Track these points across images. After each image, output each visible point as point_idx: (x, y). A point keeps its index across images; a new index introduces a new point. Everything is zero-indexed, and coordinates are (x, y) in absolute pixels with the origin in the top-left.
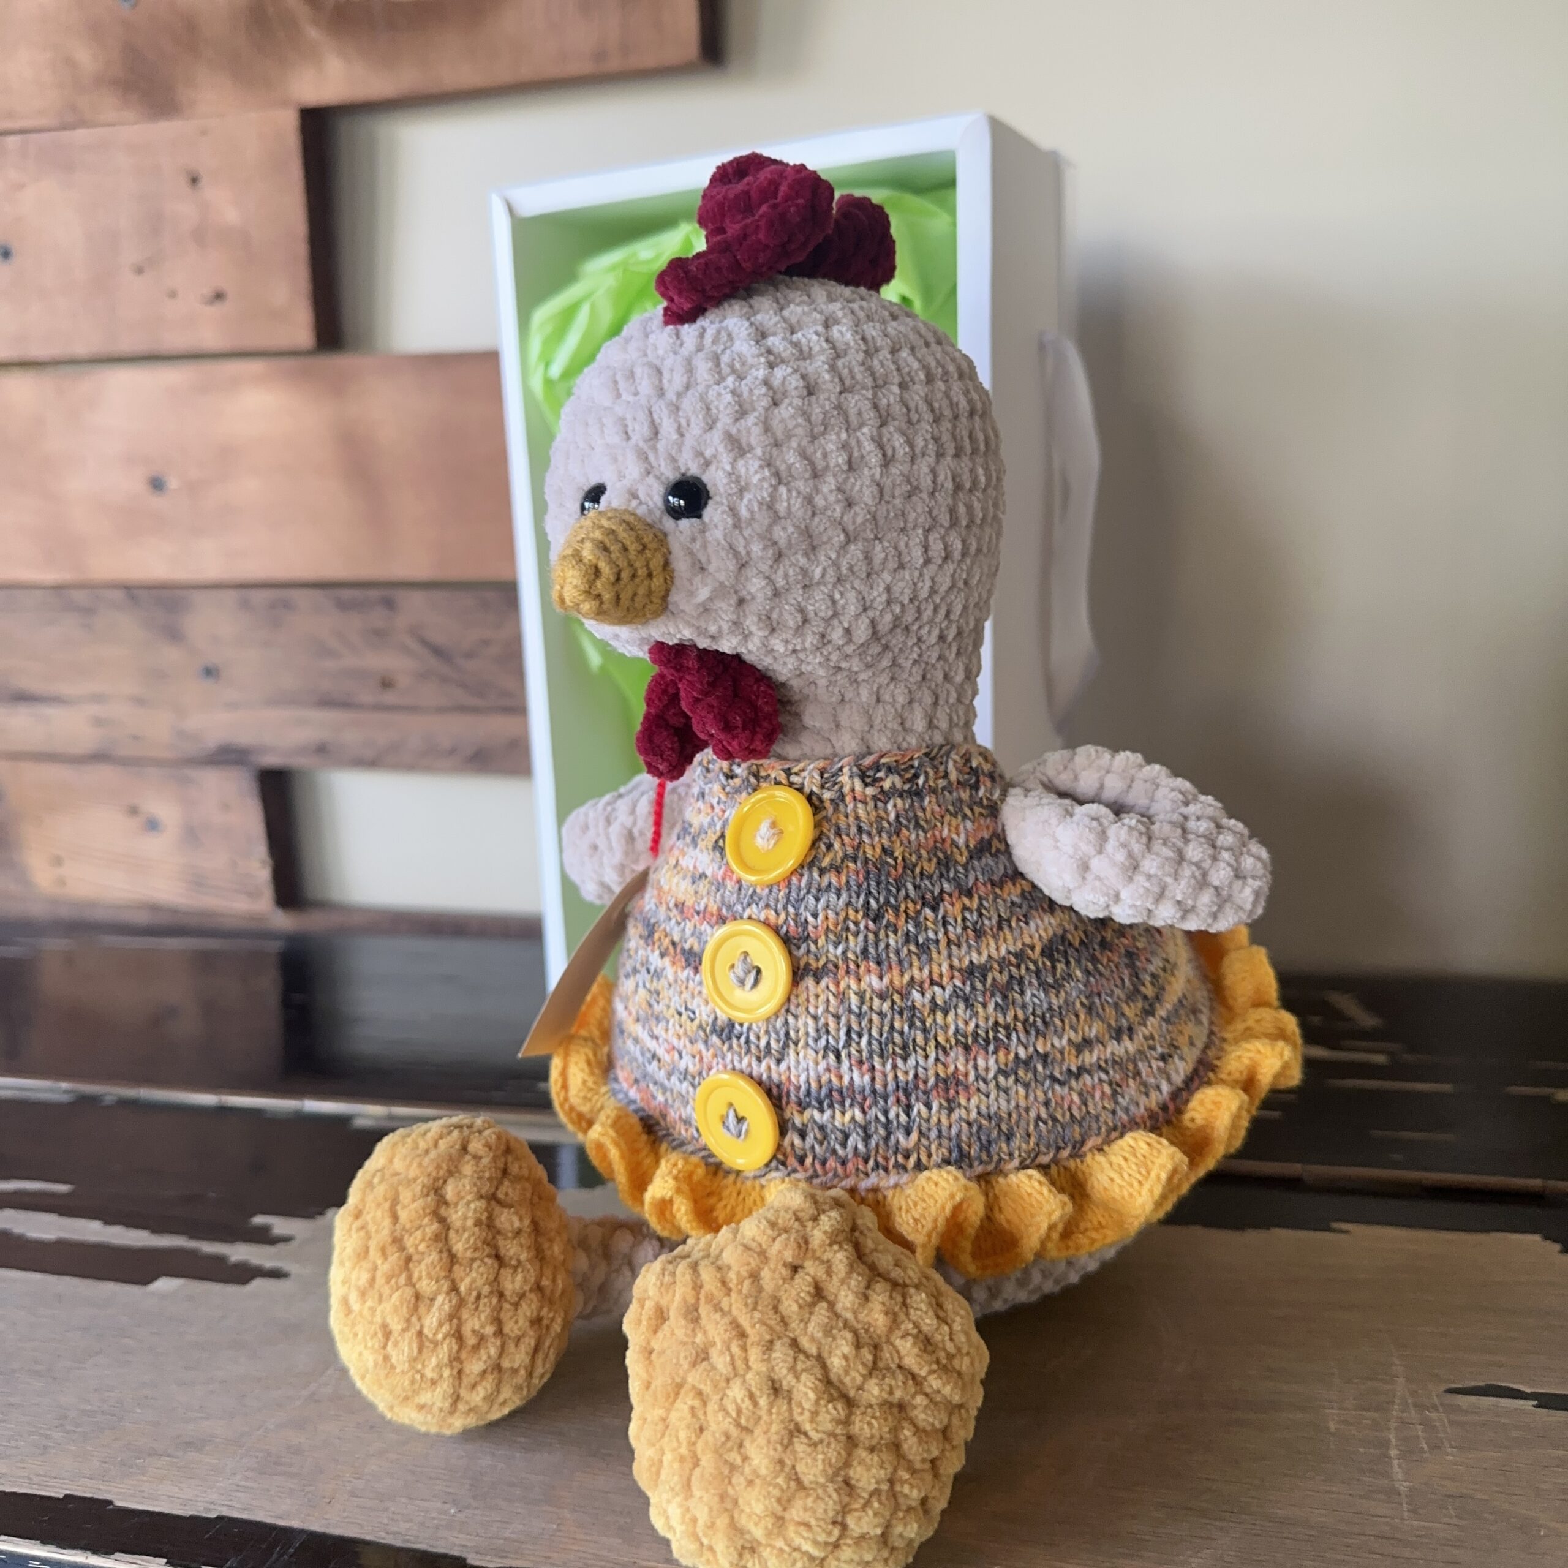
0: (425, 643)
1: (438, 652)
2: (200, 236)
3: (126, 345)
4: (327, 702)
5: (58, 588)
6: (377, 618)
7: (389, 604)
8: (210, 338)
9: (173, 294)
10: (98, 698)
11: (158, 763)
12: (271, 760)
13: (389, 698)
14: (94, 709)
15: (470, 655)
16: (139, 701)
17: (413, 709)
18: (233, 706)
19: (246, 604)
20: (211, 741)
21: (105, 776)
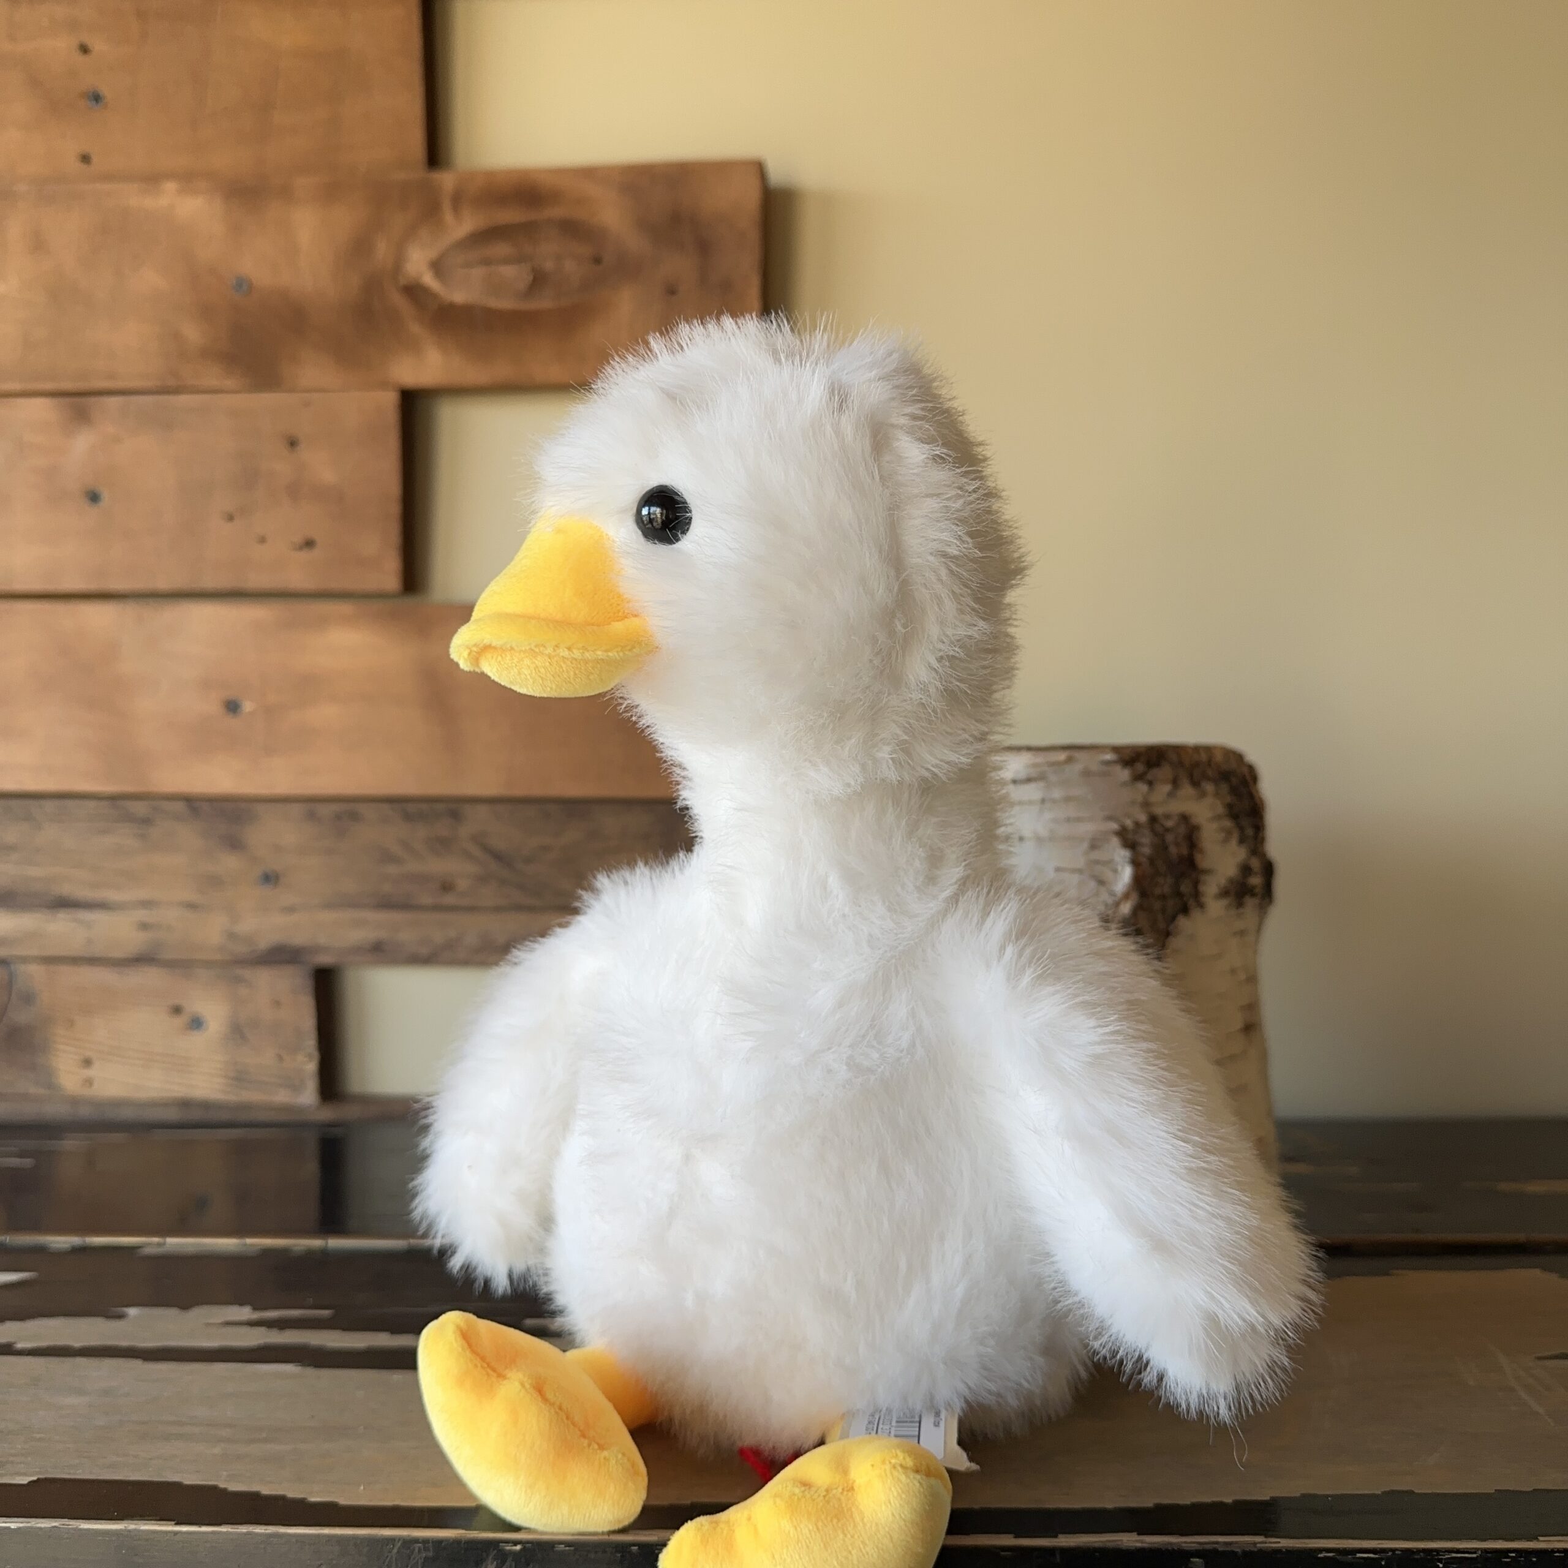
0: (487, 850)
1: (498, 856)
2: (294, 491)
3: (209, 582)
4: (386, 904)
5: (114, 798)
6: (442, 827)
7: (455, 816)
8: (297, 578)
9: (262, 540)
10: (147, 904)
11: (208, 964)
12: (325, 960)
13: (449, 899)
14: (141, 915)
15: (529, 860)
16: (191, 906)
17: (471, 909)
18: (290, 910)
19: (312, 816)
20: (264, 943)
21: (150, 977)
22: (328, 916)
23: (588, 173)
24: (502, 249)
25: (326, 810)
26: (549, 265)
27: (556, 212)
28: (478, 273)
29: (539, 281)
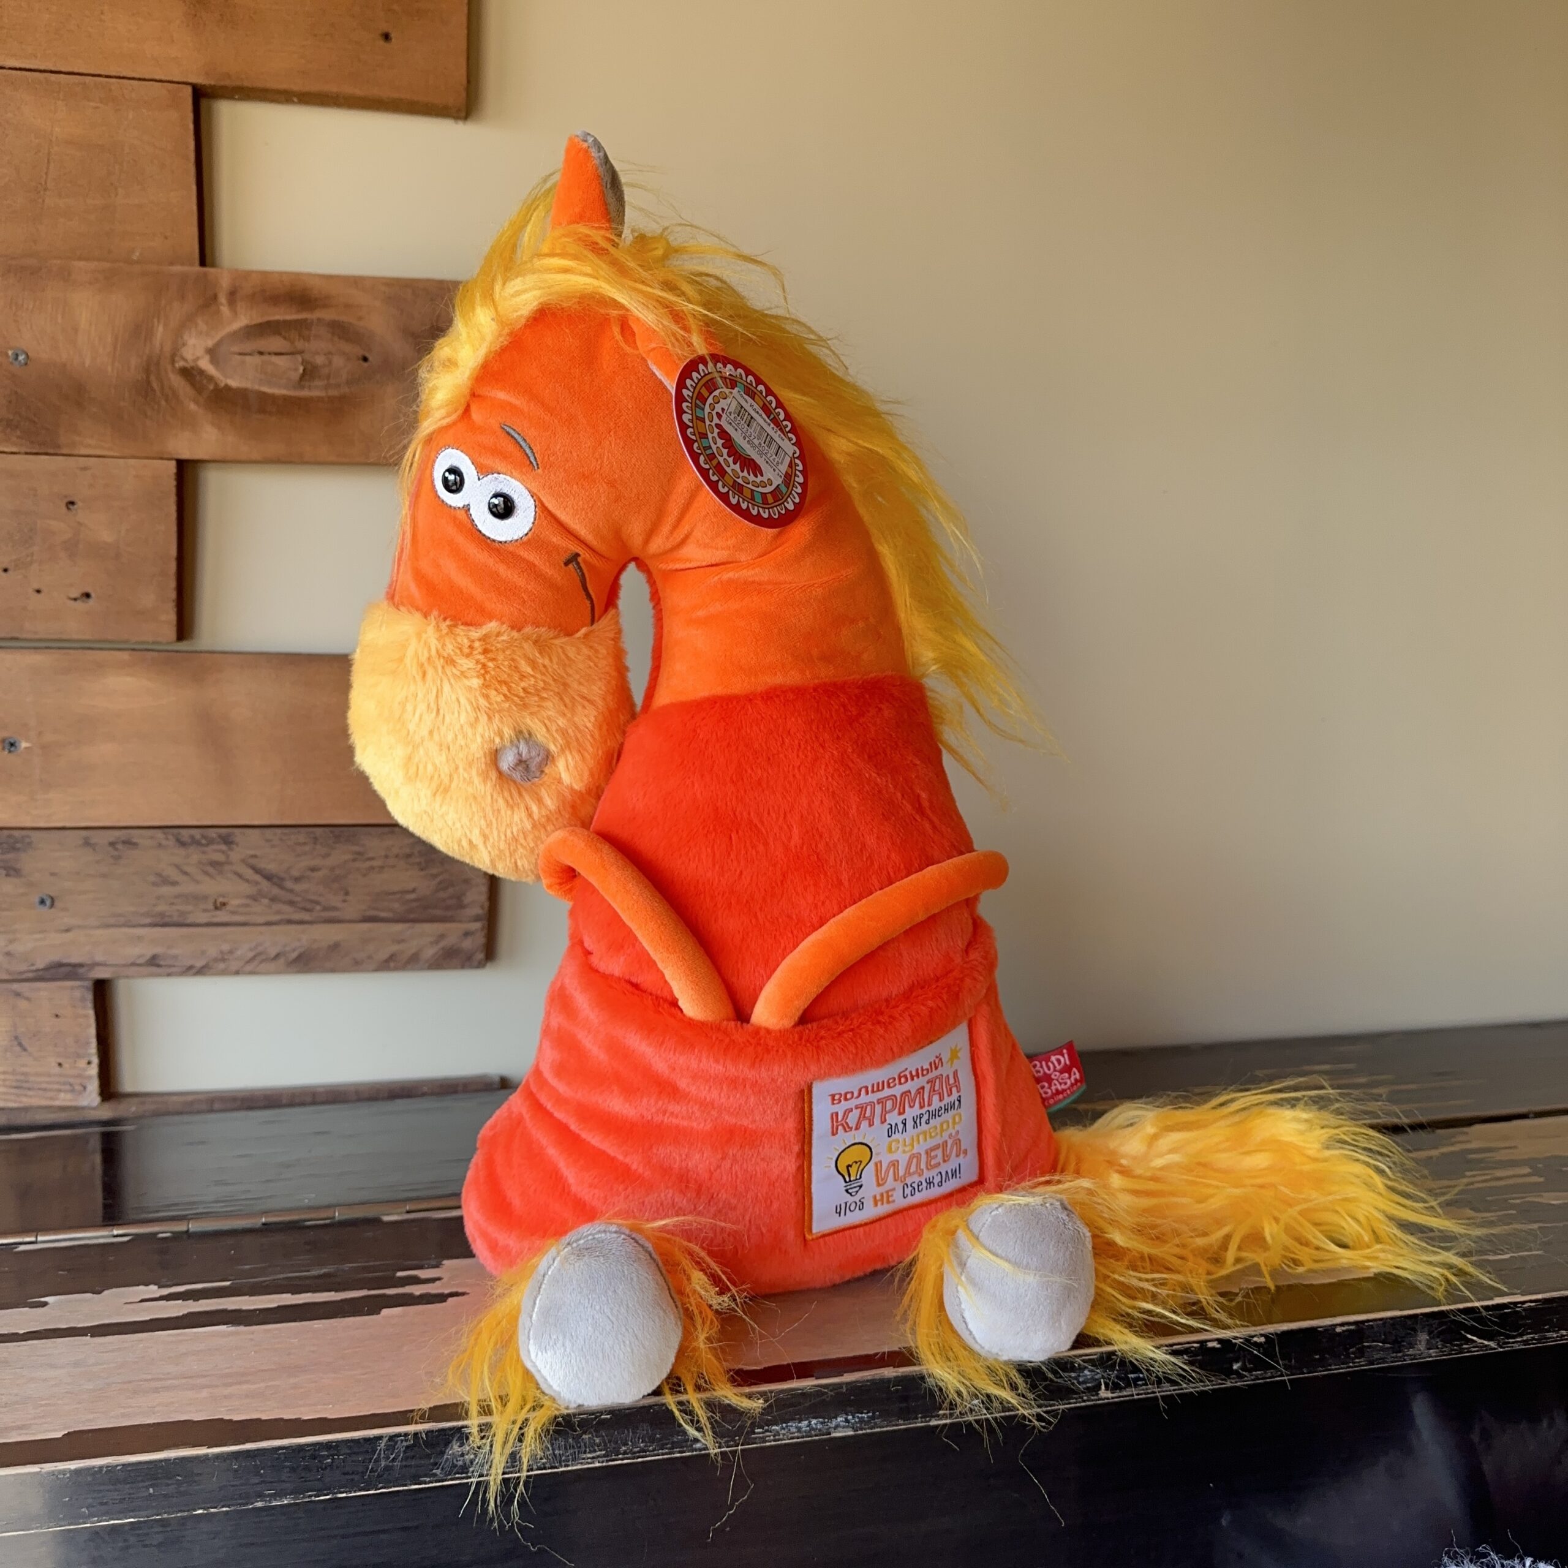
0: (257, 871)
1: (269, 877)
2: (72, 548)
4: (162, 922)
6: (215, 853)
7: (227, 841)
8: (72, 626)
9: (38, 591)
12: (101, 973)
13: (222, 916)
15: (297, 880)
17: (243, 924)
18: (66, 929)
19: (87, 843)
20: (42, 962)
22: (101, 935)
23: (356, 282)
24: (276, 343)
25: (99, 837)
26: (320, 360)
27: (327, 315)
28: (254, 361)
29: (309, 373)
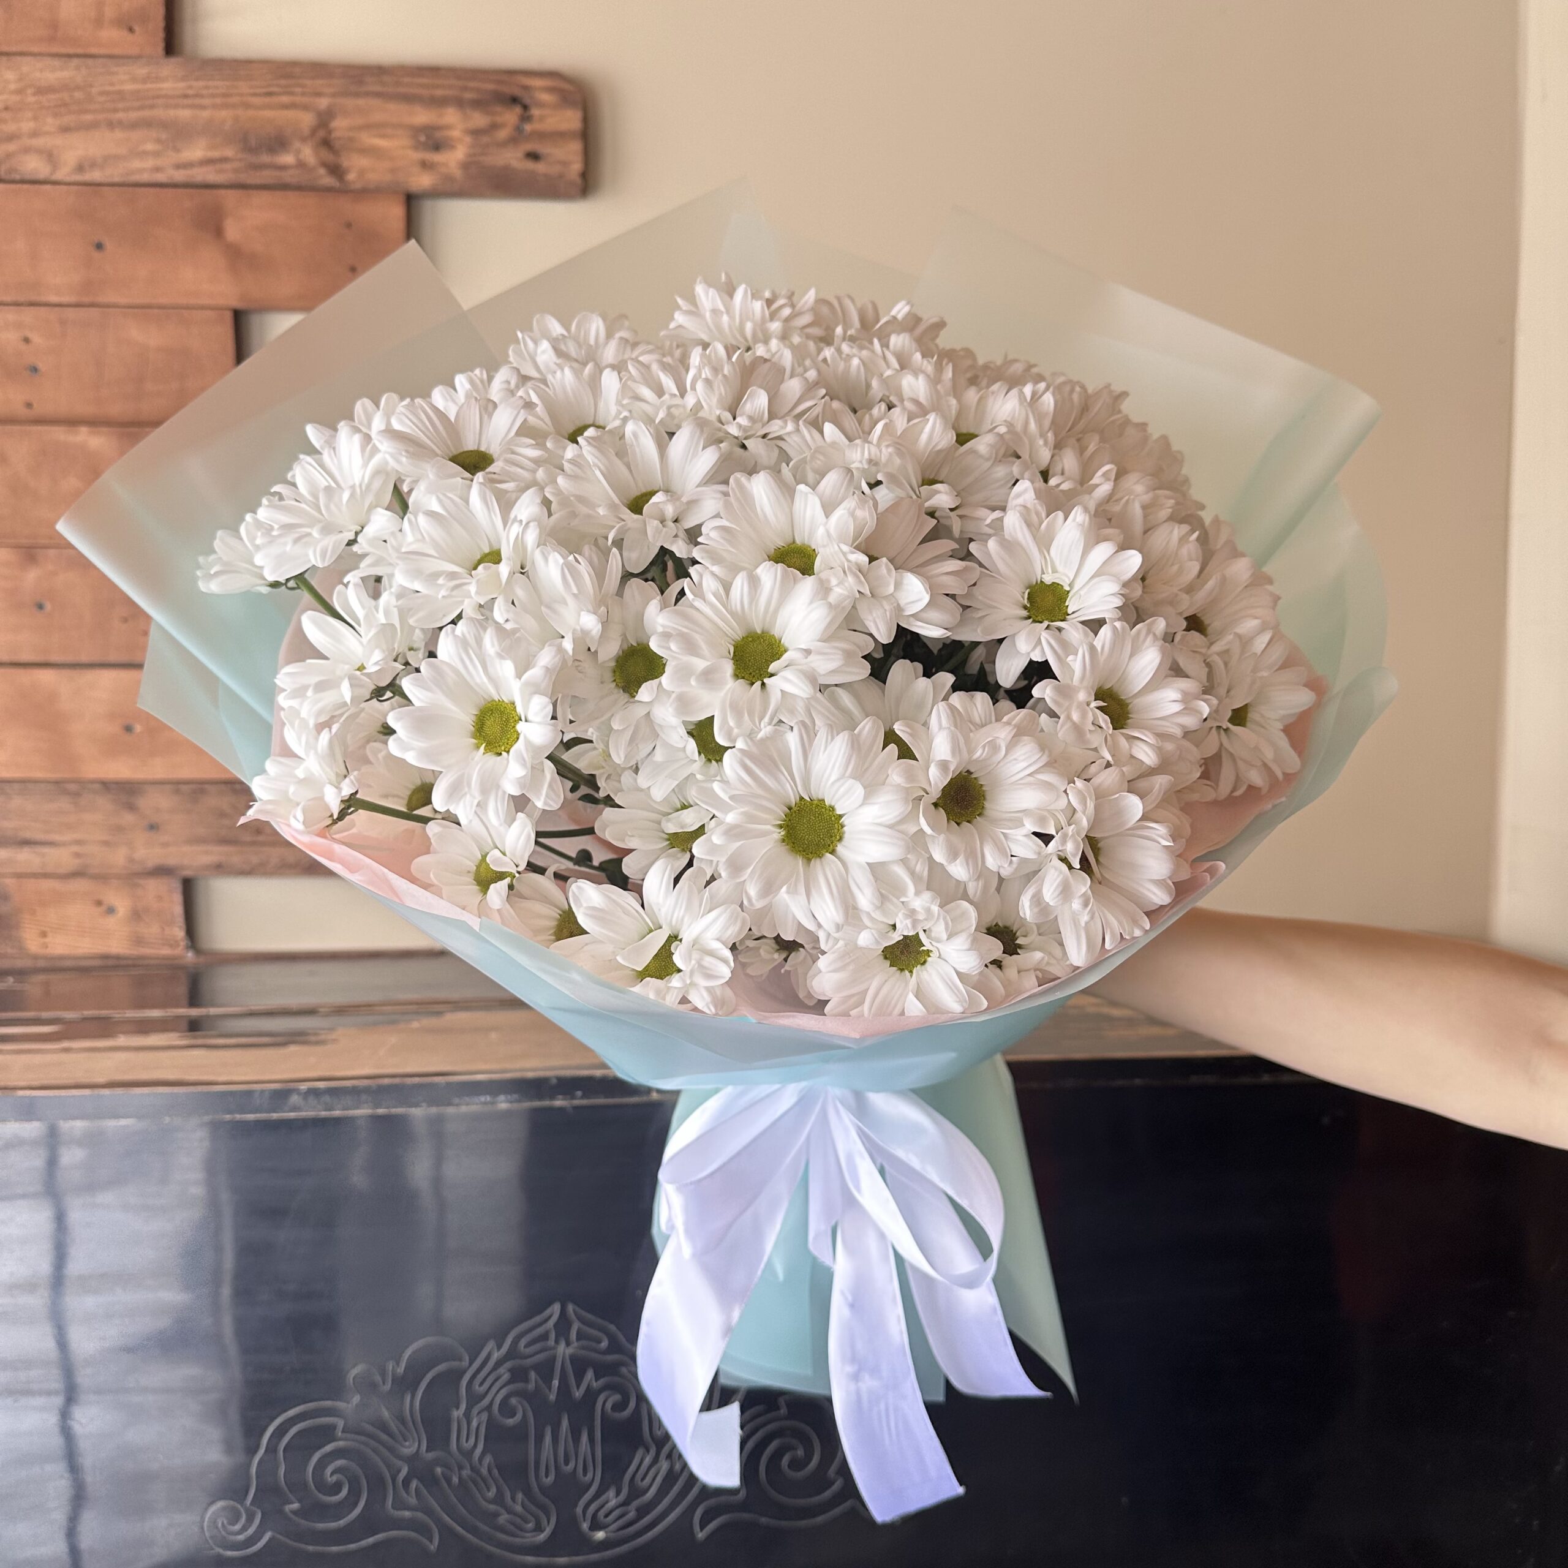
3: (113, 658)
5: (57, 782)
10: (79, 842)
11: (118, 877)
12: (188, 873)
14: (75, 848)
16: (106, 843)
18: (166, 845)
19: (177, 792)
20: (151, 864)
21: (80, 885)
22: (187, 849)
25: (184, 788)
